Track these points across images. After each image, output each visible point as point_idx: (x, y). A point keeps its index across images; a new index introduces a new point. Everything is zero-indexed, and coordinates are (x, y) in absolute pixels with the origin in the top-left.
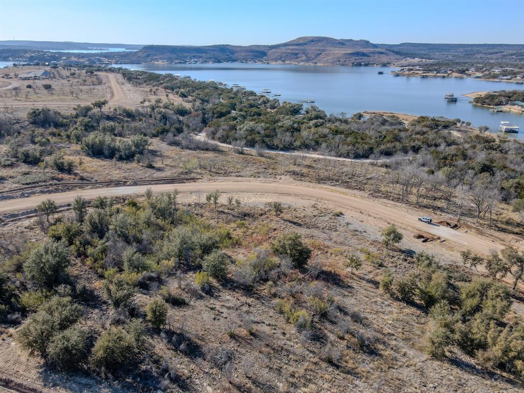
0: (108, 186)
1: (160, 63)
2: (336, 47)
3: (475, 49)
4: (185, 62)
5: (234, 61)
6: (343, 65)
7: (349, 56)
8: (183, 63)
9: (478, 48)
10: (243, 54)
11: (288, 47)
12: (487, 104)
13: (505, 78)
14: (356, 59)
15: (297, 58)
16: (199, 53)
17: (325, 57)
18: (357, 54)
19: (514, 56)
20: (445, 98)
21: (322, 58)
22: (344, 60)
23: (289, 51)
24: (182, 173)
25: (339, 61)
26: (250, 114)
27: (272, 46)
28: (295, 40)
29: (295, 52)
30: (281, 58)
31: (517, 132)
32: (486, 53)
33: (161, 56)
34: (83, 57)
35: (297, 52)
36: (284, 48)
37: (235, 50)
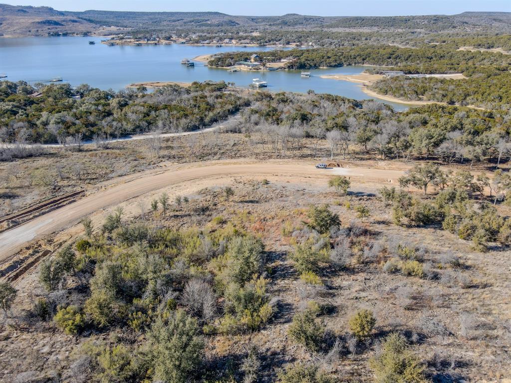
3: (157, 17)
6: (35, 36)
7: (40, 25)
9: (160, 16)
12: (220, 66)
13: (205, 42)
14: (49, 29)
18: (49, 22)
19: (193, 23)
20: (183, 64)
21: (6, 29)
25: (30, 31)
31: (266, 86)
32: (170, 21)
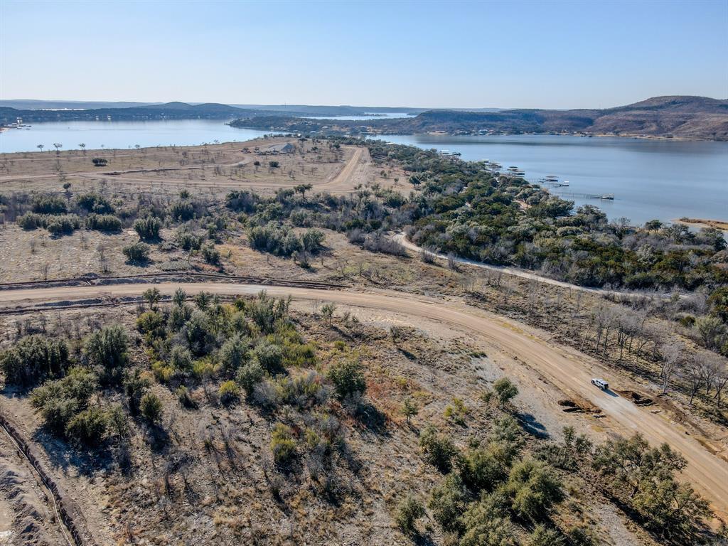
0: (241, 282)
1: (437, 133)
2: (714, 112)
4: (470, 133)
5: (540, 132)
6: (719, 140)
8: (467, 134)
10: (556, 122)
11: (629, 113)
15: (642, 128)
16: (492, 120)
17: (690, 128)
21: (685, 129)
22: (724, 132)
23: (630, 118)
24: (332, 278)
25: (714, 134)
26: (486, 211)
27: (605, 110)
28: (644, 102)
29: (639, 119)
30: (615, 128)
33: (439, 125)
34: (347, 126)
35: (644, 119)
36: (624, 114)
37: (546, 116)
